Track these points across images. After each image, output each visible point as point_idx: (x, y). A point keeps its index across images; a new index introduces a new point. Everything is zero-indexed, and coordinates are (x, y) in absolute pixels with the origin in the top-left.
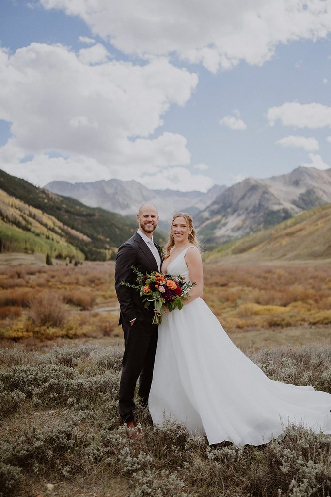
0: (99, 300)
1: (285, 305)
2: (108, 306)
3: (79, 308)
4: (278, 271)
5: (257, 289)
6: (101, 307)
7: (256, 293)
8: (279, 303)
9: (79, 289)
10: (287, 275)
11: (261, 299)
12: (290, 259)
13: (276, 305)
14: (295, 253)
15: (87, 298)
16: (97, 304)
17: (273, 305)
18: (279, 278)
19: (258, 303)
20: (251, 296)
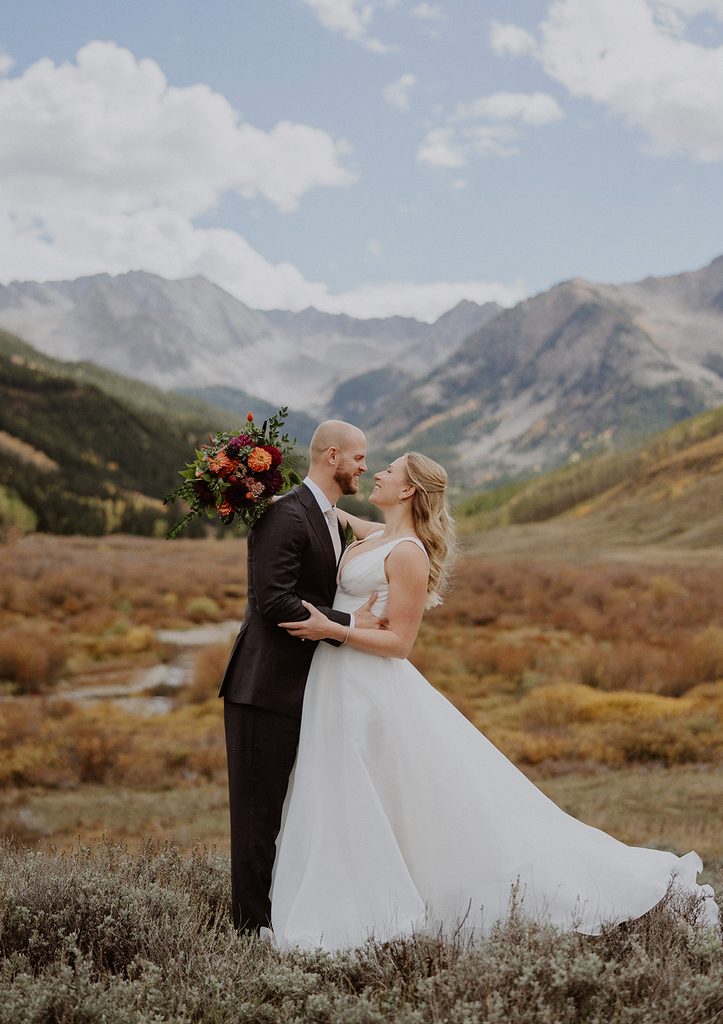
0: (75, 663)
1: (676, 692)
2: (103, 682)
3: (10, 687)
4: (656, 580)
5: (587, 638)
6: (83, 684)
7: (585, 649)
8: (659, 685)
9: (12, 624)
10: (684, 592)
11: (599, 672)
12: (695, 544)
13: (650, 691)
14: (711, 524)
15: (36, 656)
16: (69, 676)
17: (638, 691)
18: (661, 601)
19: (592, 682)
20: (568, 659)
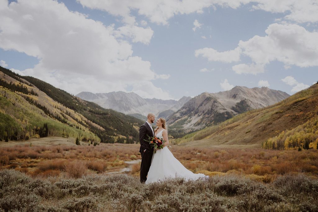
0: (109, 167)
1: (225, 171)
2: (114, 171)
3: (96, 172)
4: (222, 151)
5: (208, 162)
6: (110, 171)
7: (208, 164)
8: (222, 170)
9: (96, 160)
10: (228, 153)
12: (230, 144)
13: (220, 171)
14: (233, 140)
15: (101, 166)
16: (108, 170)
17: (217, 171)
18: (223, 155)
19: (209, 170)
20: (204, 166)
